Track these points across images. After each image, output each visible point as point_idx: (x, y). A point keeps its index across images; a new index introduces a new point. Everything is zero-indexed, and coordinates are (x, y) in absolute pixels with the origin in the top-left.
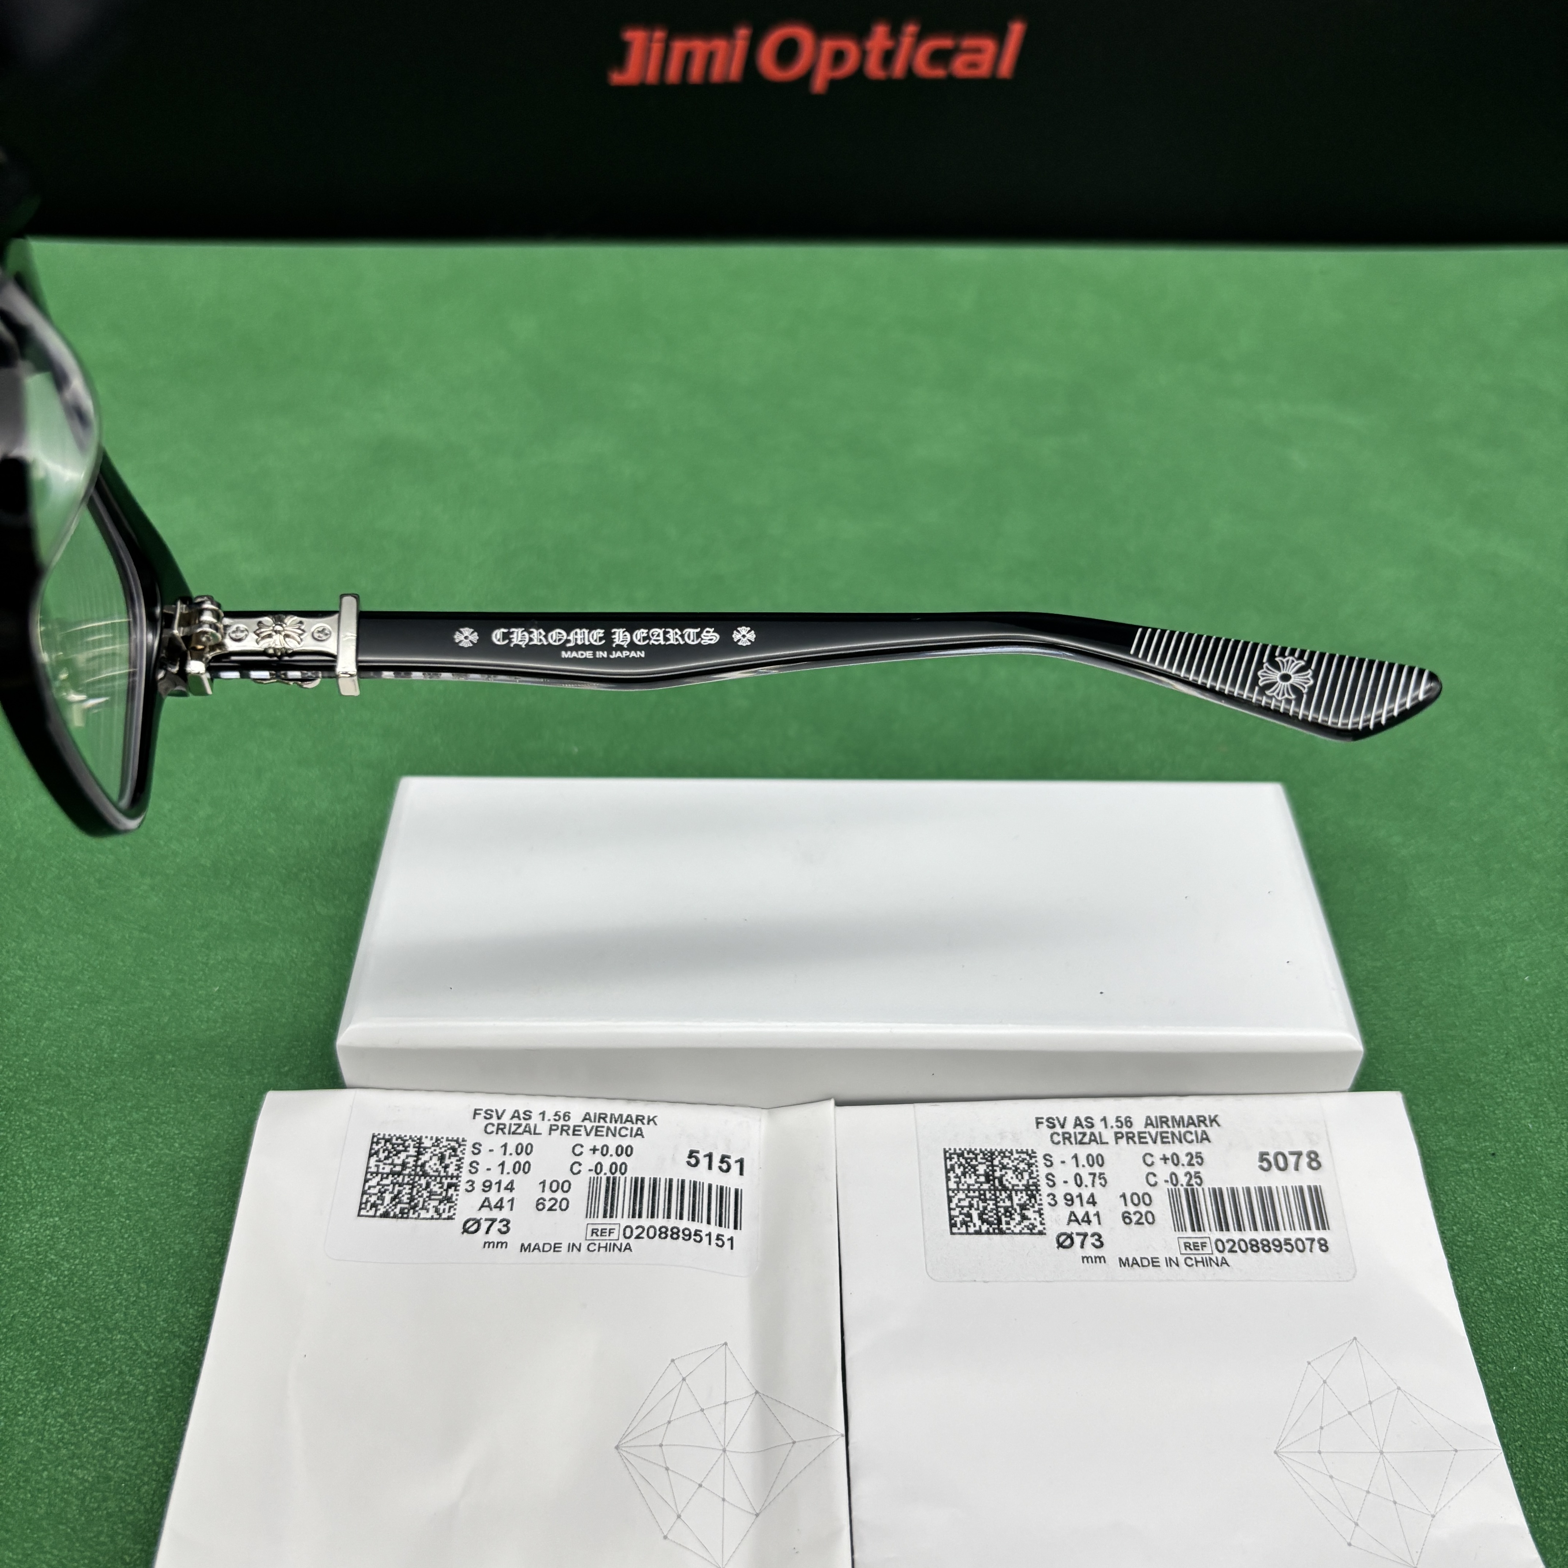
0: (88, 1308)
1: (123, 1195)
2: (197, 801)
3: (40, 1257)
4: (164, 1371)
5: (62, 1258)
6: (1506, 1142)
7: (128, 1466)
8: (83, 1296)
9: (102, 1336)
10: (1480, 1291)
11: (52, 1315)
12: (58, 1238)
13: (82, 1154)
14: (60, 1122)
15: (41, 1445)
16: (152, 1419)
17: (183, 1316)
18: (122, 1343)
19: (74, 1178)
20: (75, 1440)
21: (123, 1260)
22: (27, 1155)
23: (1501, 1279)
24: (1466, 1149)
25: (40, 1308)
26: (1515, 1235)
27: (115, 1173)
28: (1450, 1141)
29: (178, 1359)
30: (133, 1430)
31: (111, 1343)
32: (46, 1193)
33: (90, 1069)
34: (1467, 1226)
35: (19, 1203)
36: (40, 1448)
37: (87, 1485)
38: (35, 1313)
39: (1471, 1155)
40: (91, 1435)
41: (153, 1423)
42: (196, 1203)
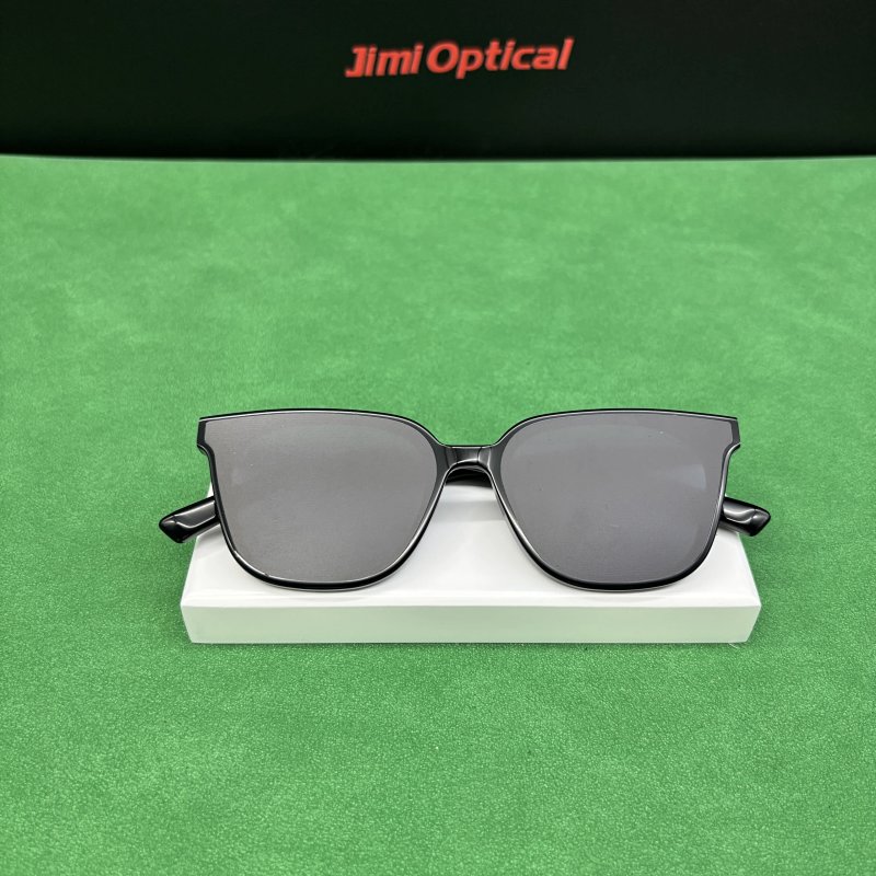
0: (39, 756)
1: (61, 691)
2: (104, 469)
4: (82, 791)
5: (25, 727)
7: (62, 845)
8: (36, 749)
10: (828, 742)
11: (19, 759)
12: (23, 716)
13: (37, 667)
16: (75, 818)
17: (94, 760)
19: (33, 682)
20: (31, 831)
21: (60, 728)
26: (848, 709)
28: (810, 656)
31: (52, 775)
33: (42, 620)
37: (38, 856)
39: (823, 664)
40: (41, 828)
41: (76, 821)
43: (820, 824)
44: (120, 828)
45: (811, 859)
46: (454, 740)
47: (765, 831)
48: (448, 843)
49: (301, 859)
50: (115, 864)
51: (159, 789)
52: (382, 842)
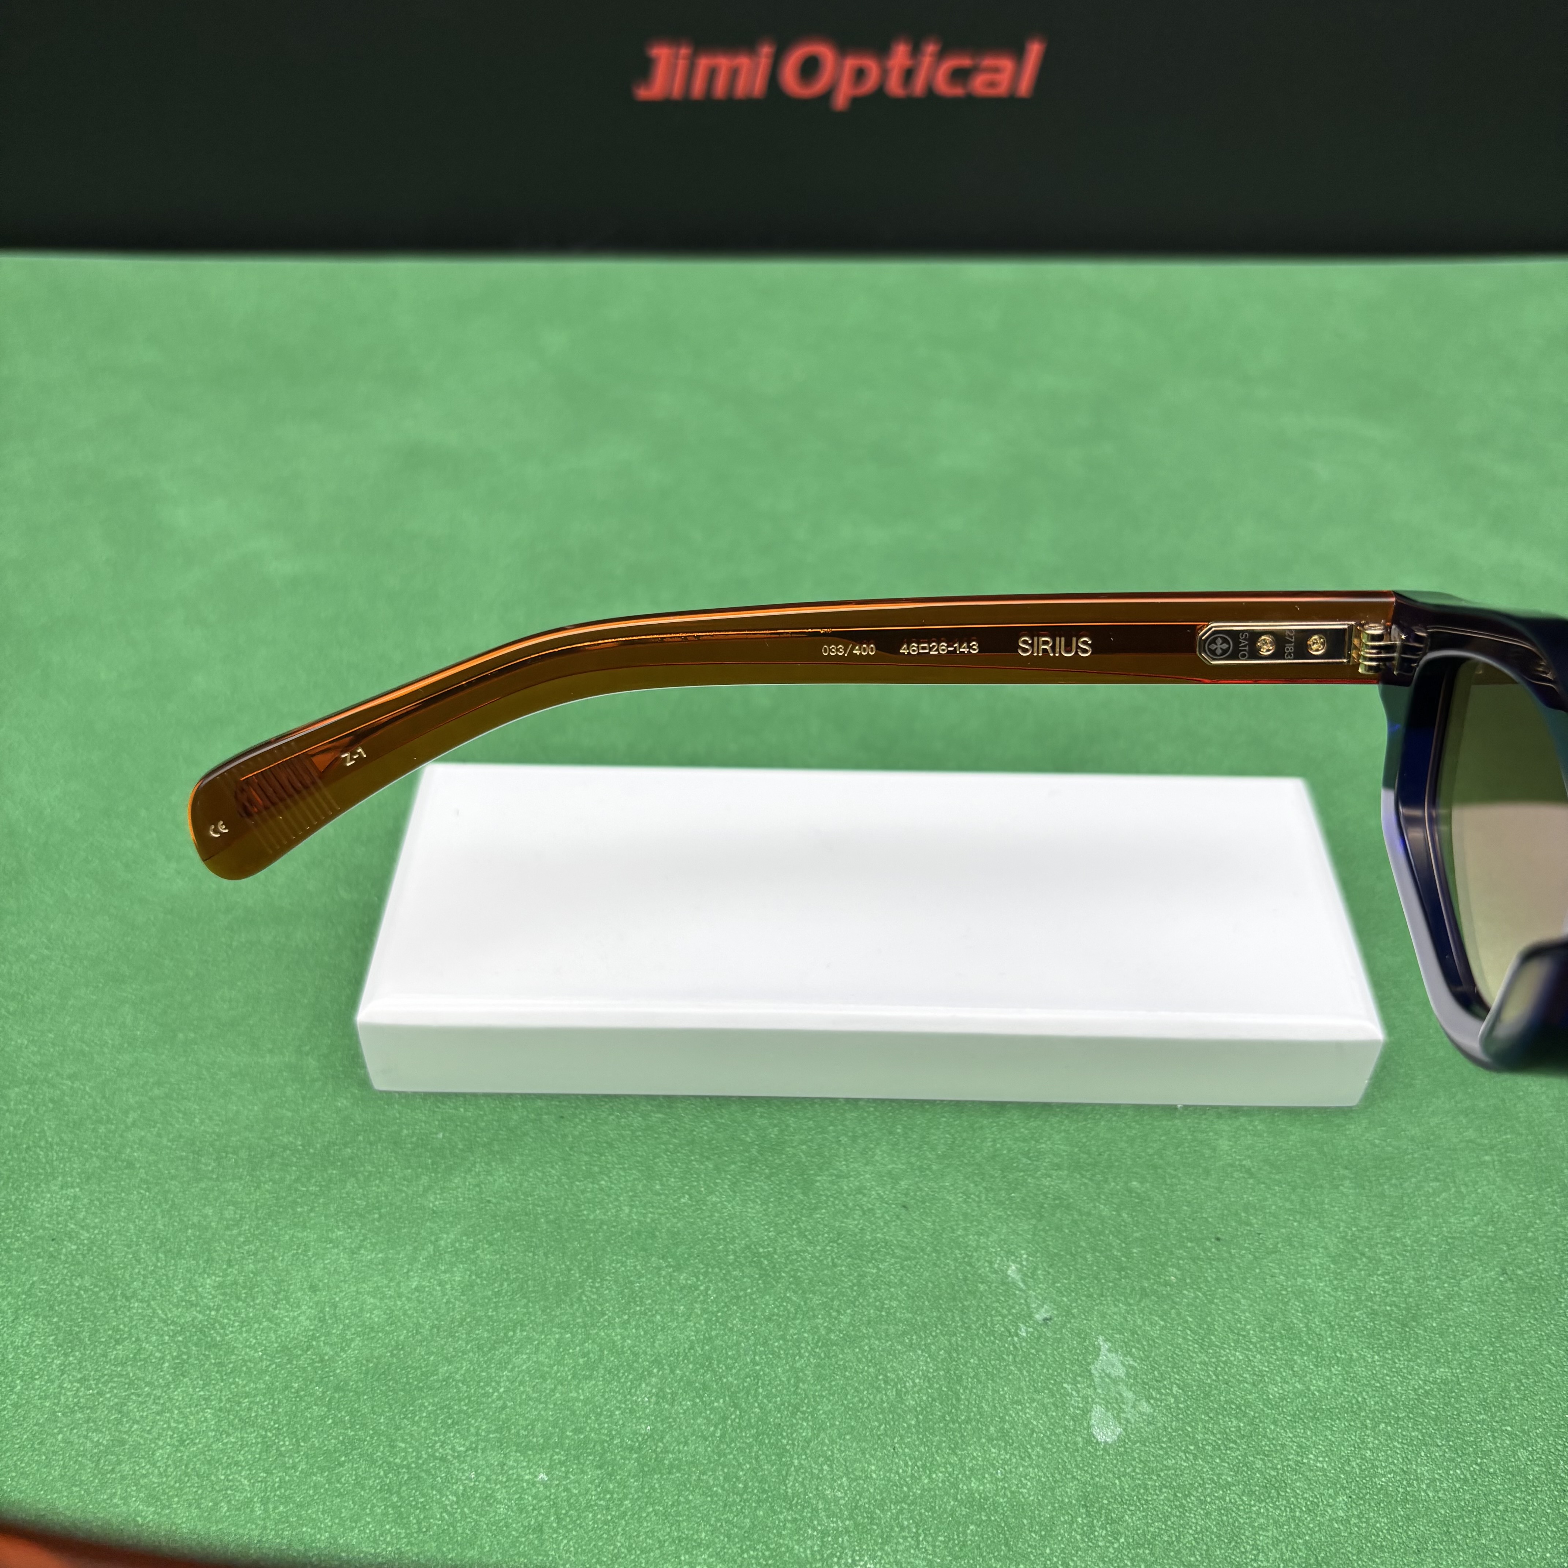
0: (107, 1277)
1: (144, 1168)
3: (60, 1226)
4: (180, 1339)
5: (82, 1227)
6: (1527, 1135)
7: (144, 1430)
8: (101, 1264)
9: (120, 1303)
10: (1501, 1281)
11: (71, 1282)
12: (78, 1208)
13: (103, 1127)
14: (83, 1097)
15: (57, 1409)
16: (168, 1385)
17: (202, 1286)
18: (140, 1311)
19: (96, 1151)
20: (91, 1404)
21: (142, 1230)
22: (50, 1128)
23: (1520, 1268)
24: (1486, 1142)
25: (59, 1276)
26: (1536, 1226)
27: (136, 1146)
28: (1470, 1134)
29: (194, 1327)
30: (149, 1395)
31: (129, 1311)
32: (68, 1165)
33: (113, 1046)
34: (1488, 1216)
35: (41, 1174)
36: (55, 1412)
37: (101, 1448)
38: (54, 1280)
39: (1492, 1148)
40: (106, 1399)
41: (170, 1388)
42: (214, 1176)
43: (1484, 1420)
44: (245, 1402)
45: (1466, 1480)
46: (835, 1265)
47: (1386, 1432)
48: (823, 1443)
49: (562, 1463)
50: (237, 1464)
51: (314, 1337)
52: (706, 1439)
